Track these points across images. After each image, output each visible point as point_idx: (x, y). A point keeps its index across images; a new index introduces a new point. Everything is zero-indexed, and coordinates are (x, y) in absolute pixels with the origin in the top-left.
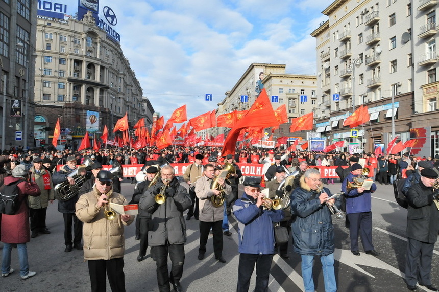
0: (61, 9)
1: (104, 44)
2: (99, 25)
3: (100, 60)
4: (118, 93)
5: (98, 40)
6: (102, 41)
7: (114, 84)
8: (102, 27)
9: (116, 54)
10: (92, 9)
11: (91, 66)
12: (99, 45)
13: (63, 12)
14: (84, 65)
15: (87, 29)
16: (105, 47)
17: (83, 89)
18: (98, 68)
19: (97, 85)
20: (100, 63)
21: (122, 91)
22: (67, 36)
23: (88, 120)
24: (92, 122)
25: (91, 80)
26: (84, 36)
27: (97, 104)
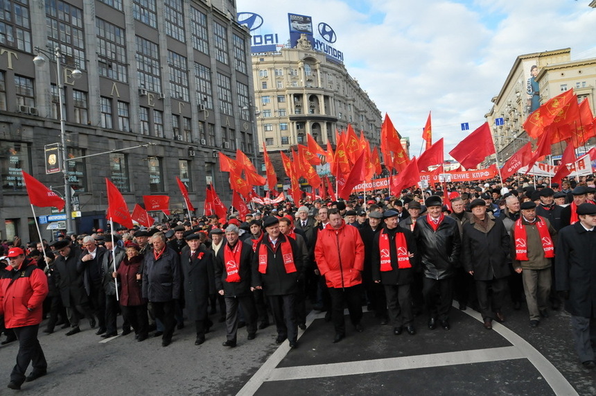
0: (272, 40)
1: (325, 69)
2: (316, 47)
3: (323, 89)
4: (348, 124)
5: (318, 66)
6: (322, 66)
7: (343, 115)
8: (319, 49)
9: (341, 77)
10: (306, 32)
11: (313, 98)
12: (318, 71)
13: (275, 43)
14: (306, 99)
15: (303, 56)
16: (326, 72)
17: (308, 126)
18: (321, 99)
19: (322, 119)
20: (322, 92)
21: (353, 121)
22: (282, 69)
25: (315, 114)
26: (300, 64)
27: (326, 141)
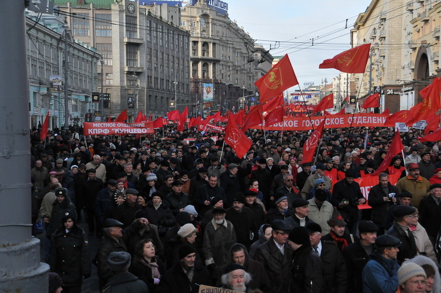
1: (215, 22)
2: (209, 4)
3: (212, 39)
4: (227, 62)
5: (210, 20)
6: (213, 19)
7: (224, 56)
8: (211, 5)
9: (225, 27)
11: (205, 44)
12: (210, 24)
13: (181, 0)
14: (200, 45)
15: (201, 13)
16: (215, 24)
17: (200, 65)
18: (211, 46)
19: (210, 60)
20: (212, 41)
21: (231, 60)
22: (185, 21)
23: (205, 91)
24: (208, 92)
25: (205, 57)
26: (198, 19)
27: (211, 77)
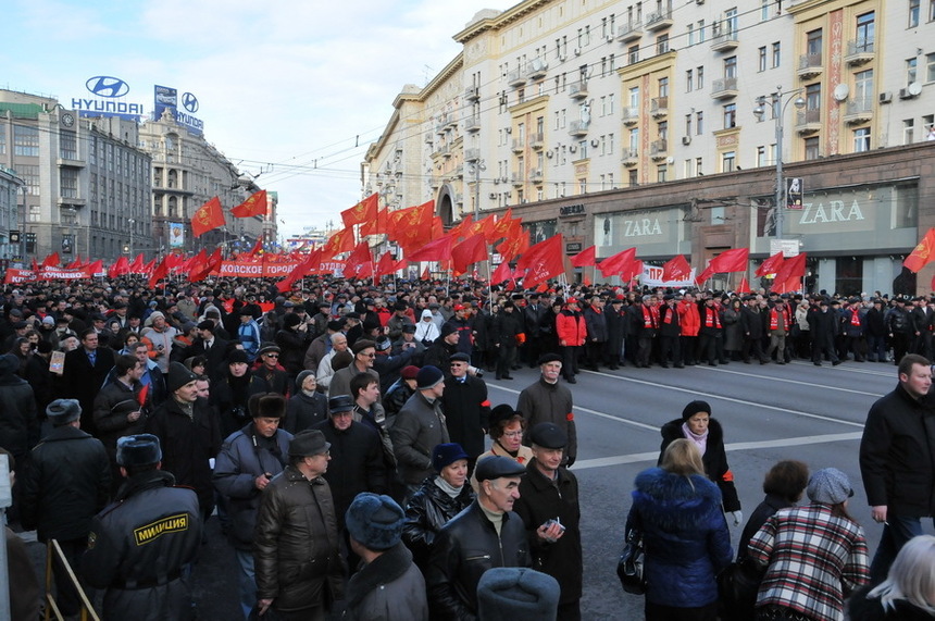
0: (136, 110)
1: (186, 144)
3: (181, 165)
4: (203, 196)
5: (179, 141)
6: (183, 140)
7: (198, 189)
10: (170, 104)
11: (172, 172)
12: (180, 145)
13: (139, 113)
14: (165, 173)
15: (166, 132)
16: (187, 147)
17: (166, 198)
18: (180, 174)
19: (179, 193)
20: (182, 168)
21: (208, 194)
23: (172, 233)
24: (177, 235)
25: (173, 188)
26: (163, 139)
27: (180, 214)
